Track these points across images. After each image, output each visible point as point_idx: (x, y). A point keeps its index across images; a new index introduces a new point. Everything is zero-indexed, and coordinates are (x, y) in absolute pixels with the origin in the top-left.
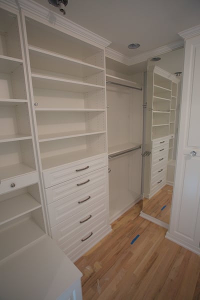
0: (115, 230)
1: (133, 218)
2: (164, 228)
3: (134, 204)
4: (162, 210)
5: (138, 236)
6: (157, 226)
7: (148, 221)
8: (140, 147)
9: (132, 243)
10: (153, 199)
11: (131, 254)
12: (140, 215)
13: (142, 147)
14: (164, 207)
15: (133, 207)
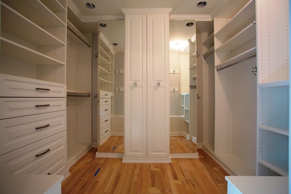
0: (73, 174)
1: (89, 160)
2: (119, 159)
3: (87, 151)
4: (114, 149)
5: (99, 169)
6: (114, 159)
7: (104, 158)
8: (89, 96)
9: (95, 175)
10: (104, 145)
11: (97, 182)
12: (96, 157)
13: (91, 95)
14: (115, 148)
15: (87, 153)
